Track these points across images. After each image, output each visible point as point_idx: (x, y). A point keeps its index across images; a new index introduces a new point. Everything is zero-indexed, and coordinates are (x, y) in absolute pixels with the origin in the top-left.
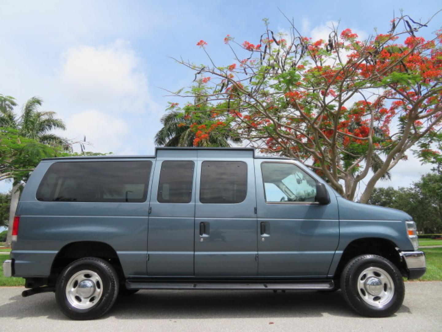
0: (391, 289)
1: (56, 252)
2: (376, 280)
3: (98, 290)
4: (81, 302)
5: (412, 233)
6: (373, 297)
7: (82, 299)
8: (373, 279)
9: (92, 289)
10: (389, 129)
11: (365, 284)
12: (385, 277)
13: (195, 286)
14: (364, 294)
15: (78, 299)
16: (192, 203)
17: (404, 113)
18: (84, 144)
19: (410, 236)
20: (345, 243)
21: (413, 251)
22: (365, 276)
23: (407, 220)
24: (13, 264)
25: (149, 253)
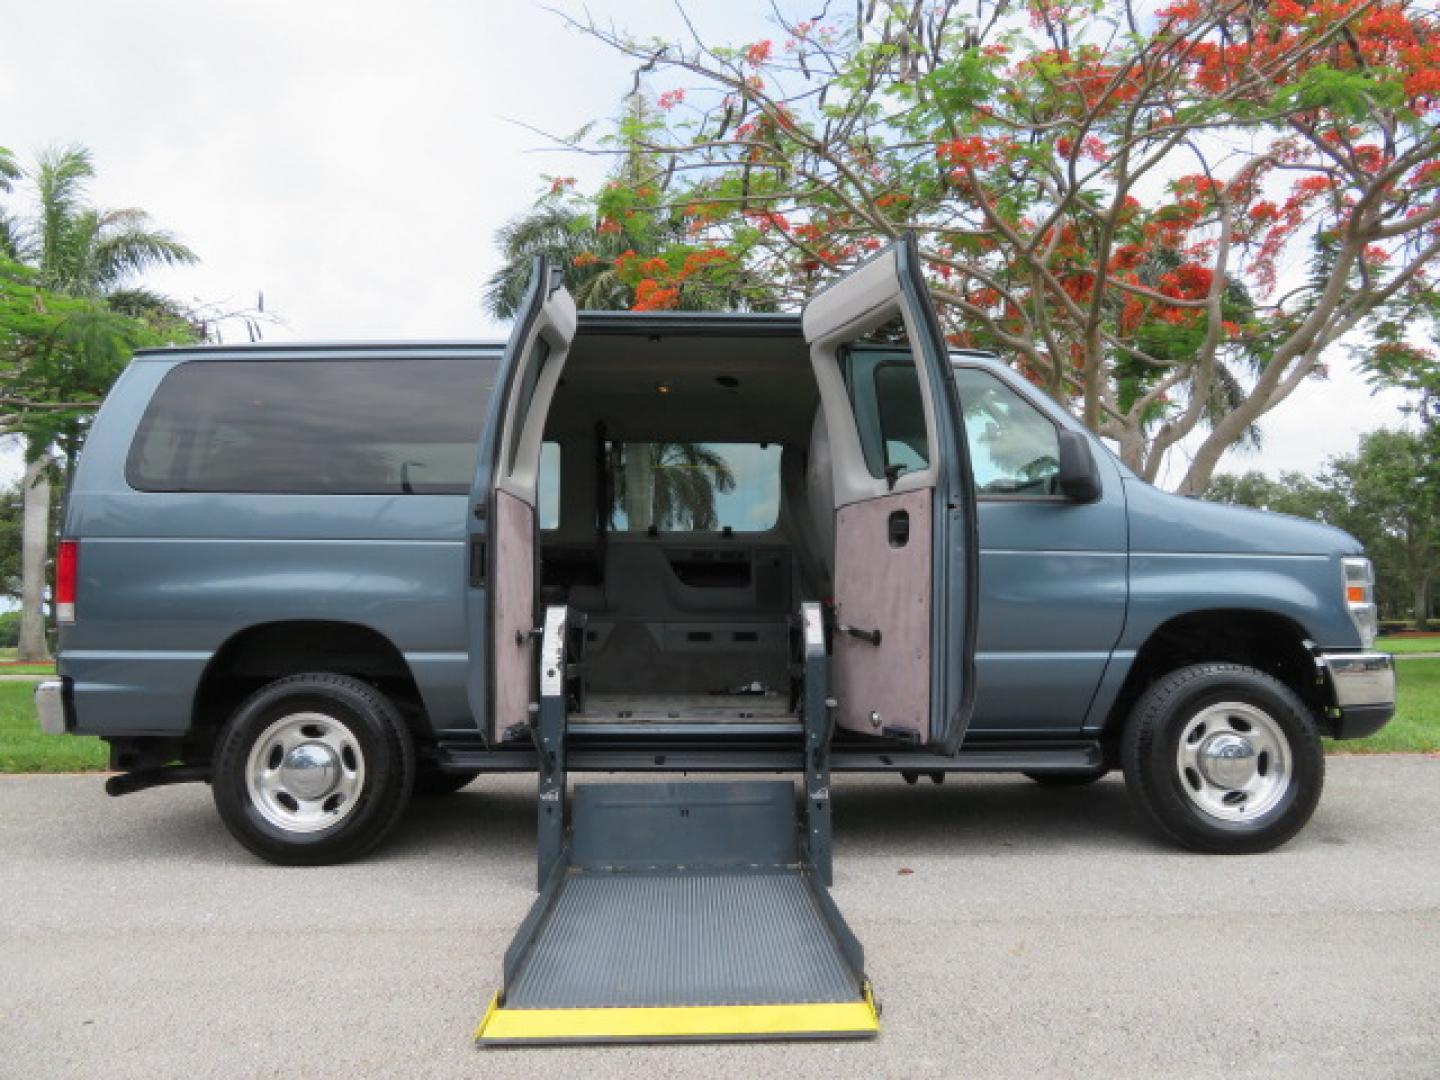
0: (1280, 769)
1: (207, 655)
2: (1236, 740)
3: (349, 775)
4: (297, 813)
5: (1357, 594)
6: (1223, 794)
7: (301, 803)
8: (1226, 740)
9: (330, 771)
10: (1277, 274)
11: (1200, 755)
12: (1265, 733)
13: (660, 760)
14: (1196, 785)
15: (287, 802)
17: (1330, 220)
18: (260, 318)
19: (1353, 606)
20: (1144, 627)
21: (1358, 650)
22: (1200, 730)
23: (1348, 555)
24: (67, 693)
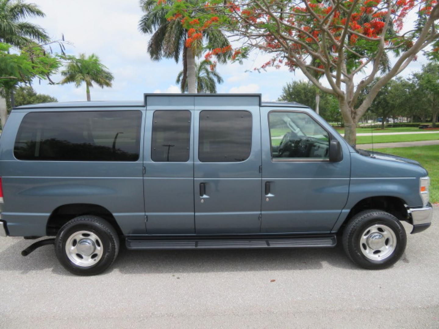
1: (49, 214)
3: (98, 248)
4: (83, 259)
5: (424, 188)
6: (373, 251)
7: (84, 256)
8: (376, 236)
9: (92, 247)
10: (403, 24)
11: (367, 239)
12: (388, 232)
13: (196, 245)
14: (365, 249)
15: (79, 256)
16: (189, 162)
17: (423, 6)
18: (64, 43)
19: (422, 193)
20: (353, 202)
21: (421, 207)
22: (369, 232)
23: (422, 176)
24: (5, 226)
25: (147, 214)
